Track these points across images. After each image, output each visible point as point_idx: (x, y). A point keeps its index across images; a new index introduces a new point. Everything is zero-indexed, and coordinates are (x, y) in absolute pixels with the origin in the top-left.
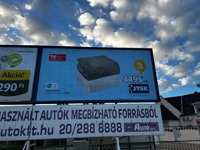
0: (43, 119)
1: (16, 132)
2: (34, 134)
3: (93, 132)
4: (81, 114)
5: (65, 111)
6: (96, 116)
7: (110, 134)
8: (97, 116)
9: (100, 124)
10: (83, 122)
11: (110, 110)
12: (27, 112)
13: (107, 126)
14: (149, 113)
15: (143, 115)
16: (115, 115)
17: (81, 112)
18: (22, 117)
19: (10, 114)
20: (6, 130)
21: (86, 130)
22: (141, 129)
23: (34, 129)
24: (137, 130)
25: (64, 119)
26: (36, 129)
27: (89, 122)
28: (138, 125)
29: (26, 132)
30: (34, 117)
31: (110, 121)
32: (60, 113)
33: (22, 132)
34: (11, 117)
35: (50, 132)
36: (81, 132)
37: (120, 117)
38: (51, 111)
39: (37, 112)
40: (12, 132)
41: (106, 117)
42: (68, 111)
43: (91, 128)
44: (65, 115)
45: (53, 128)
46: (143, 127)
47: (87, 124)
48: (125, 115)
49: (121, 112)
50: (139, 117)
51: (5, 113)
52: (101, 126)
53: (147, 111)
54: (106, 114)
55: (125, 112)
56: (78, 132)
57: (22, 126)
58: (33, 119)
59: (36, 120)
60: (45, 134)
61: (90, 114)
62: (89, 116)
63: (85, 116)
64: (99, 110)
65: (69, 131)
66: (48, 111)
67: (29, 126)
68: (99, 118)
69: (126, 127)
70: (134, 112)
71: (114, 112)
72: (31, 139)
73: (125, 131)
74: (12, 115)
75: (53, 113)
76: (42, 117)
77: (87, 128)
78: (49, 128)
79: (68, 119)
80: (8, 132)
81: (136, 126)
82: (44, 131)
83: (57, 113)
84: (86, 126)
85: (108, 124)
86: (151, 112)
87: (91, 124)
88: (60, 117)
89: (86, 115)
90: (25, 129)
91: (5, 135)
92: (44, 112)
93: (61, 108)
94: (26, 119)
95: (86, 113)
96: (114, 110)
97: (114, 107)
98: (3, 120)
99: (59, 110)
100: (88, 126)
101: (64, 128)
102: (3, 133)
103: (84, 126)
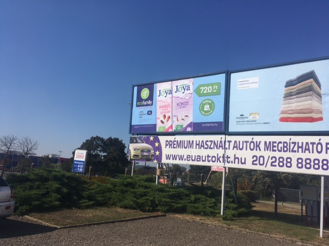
0: (235, 149)
1: (214, 159)
2: (228, 162)
3: (290, 167)
4: (275, 146)
5: (257, 142)
6: (294, 150)
7: (312, 172)
8: (296, 149)
9: (298, 159)
10: (277, 154)
11: (313, 144)
12: (221, 141)
13: (308, 161)
16: (319, 150)
17: (275, 144)
18: (217, 146)
19: (207, 143)
20: (205, 156)
21: (281, 164)
23: (228, 157)
25: (257, 150)
26: (229, 158)
27: (285, 155)
29: (221, 159)
30: (227, 146)
31: (313, 156)
32: (252, 144)
33: (218, 159)
34: (208, 145)
35: (243, 161)
36: (275, 166)
37: (327, 153)
38: (243, 142)
39: (230, 142)
40: (210, 158)
41: (307, 152)
42: (260, 142)
43: (287, 162)
44: (257, 146)
45: (245, 158)
47: (283, 158)
51: (203, 141)
52: (300, 161)
54: (307, 148)
56: (272, 165)
57: (218, 154)
58: (227, 149)
59: (229, 149)
60: (238, 163)
61: (286, 147)
62: (285, 149)
63: (280, 149)
64: (298, 143)
65: (261, 163)
66: (239, 142)
67: (224, 155)
68: (298, 152)
71: (319, 146)
72: (226, 166)
74: (209, 143)
75: (245, 144)
76: (234, 147)
77: (283, 162)
78: (241, 158)
79: (260, 150)
80: (207, 158)
82: (237, 160)
83: (248, 144)
84: (281, 160)
85: (310, 160)
87: (287, 158)
88: (252, 147)
89: (281, 147)
90: (220, 157)
91: (205, 161)
92: (236, 142)
93: (253, 139)
94: (221, 148)
95: (281, 145)
96: (320, 143)
97: (320, 140)
98: (202, 148)
99: (250, 140)
100: (284, 160)
101: (256, 159)
102: (204, 159)
103: (279, 160)
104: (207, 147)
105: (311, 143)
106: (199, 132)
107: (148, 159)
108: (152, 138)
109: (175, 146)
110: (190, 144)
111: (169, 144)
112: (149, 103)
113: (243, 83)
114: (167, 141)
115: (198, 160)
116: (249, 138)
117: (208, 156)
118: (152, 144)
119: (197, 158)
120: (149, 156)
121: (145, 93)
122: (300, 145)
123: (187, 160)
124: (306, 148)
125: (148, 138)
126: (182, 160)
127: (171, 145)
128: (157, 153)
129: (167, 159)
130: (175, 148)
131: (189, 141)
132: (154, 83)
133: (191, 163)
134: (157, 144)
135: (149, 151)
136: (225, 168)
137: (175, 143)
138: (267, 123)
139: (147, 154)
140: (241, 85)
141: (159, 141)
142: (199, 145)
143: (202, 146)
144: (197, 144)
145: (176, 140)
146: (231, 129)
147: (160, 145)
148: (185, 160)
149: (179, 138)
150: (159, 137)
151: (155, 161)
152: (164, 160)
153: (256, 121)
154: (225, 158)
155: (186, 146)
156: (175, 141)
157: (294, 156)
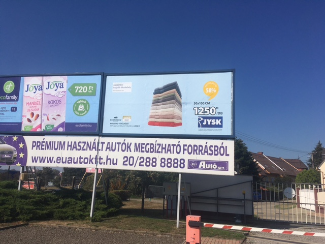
0: (108, 150)
1: (86, 161)
2: (101, 164)
3: (155, 166)
4: (143, 148)
5: (128, 143)
7: (172, 170)
8: (160, 150)
9: (162, 159)
10: (145, 155)
11: (174, 145)
12: (94, 143)
13: (169, 161)
14: (219, 150)
15: (210, 152)
16: (178, 151)
17: (143, 146)
18: (90, 147)
19: (80, 144)
20: (77, 158)
21: (148, 164)
22: (207, 167)
23: (100, 159)
24: (202, 167)
25: (127, 151)
26: (102, 159)
27: (151, 155)
28: (204, 163)
29: (94, 161)
30: (100, 147)
31: (173, 156)
32: (124, 145)
33: (91, 161)
34: (79, 146)
35: (115, 162)
36: (143, 165)
37: (184, 153)
38: (116, 143)
39: (103, 143)
40: (82, 160)
41: (169, 152)
42: (131, 143)
43: (153, 162)
44: (128, 147)
45: (117, 159)
46: (209, 165)
47: (149, 158)
48: (190, 151)
49: (186, 148)
50: (206, 154)
51: (75, 142)
52: (163, 160)
53: (216, 148)
55: (190, 148)
56: (140, 165)
57: (90, 156)
58: (100, 150)
59: (102, 150)
60: (110, 164)
61: (153, 148)
62: (152, 150)
63: (147, 150)
64: (162, 144)
65: (131, 163)
66: (112, 143)
67: (96, 156)
68: (162, 153)
69: (190, 163)
70: (201, 148)
71: (178, 147)
72: (98, 167)
73: (188, 168)
74: (82, 145)
75: (117, 145)
76: (107, 148)
77: (149, 162)
78: (113, 159)
79: (130, 151)
80: (79, 160)
81: (201, 163)
82: (109, 161)
83: (120, 145)
84: (148, 160)
85: (171, 159)
86: (222, 149)
87: (153, 158)
88: (124, 149)
90: (93, 158)
91: (77, 163)
92: (109, 143)
93: (125, 140)
94: (94, 149)
95: (148, 147)
96: (179, 145)
97: (179, 142)
98: (75, 149)
99: (122, 142)
100: (150, 160)
101: (127, 160)
102: (75, 161)
103: (146, 160)
104: (79, 148)
105: (173, 145)
106: (72, 132)
107: (9, 162)
108: (15, 138)
109: (43, 147)
110: (61, 146)
111: (36, 145)
112: (14, 98)
113: (118, 86)
114: (34, 142)
115: (70, 162)
116: (121, 140)
117: (81, 158)
118: (16, 144)
119: (69, 160)
120: (10, 158)
121: (9, 87)
122: (164, 147)
123: (57, 162)
124: (168, 149)
125: (11, 139)
126: (51, 162)
127: (39, 146)
128: (22, 155)
129: (33, 162)
130: (43, 149)
131: (61, 142)
132: (20, 77)
133: (61, 165)
134: (21, 145)
135: (11, 153)
136: (97, 169)
137: (43, 144)
138: (137, 126)
139: (8, 156)
140: (116, 88)
141: (24, 142)
142: (71, 146)
143: (74, 147)
144: (68, 146)
145: (45, 140)
146: (105, 131)
147: (25, 147)
148: (54, 162)
149: (48, 139)
150: (24, 137)
151: (19, 165)
152: (29, 163)
153: (128, 124)
154: (98, 160)
155: (56, 147)
156: (44, 142)
157: (159, 156)
